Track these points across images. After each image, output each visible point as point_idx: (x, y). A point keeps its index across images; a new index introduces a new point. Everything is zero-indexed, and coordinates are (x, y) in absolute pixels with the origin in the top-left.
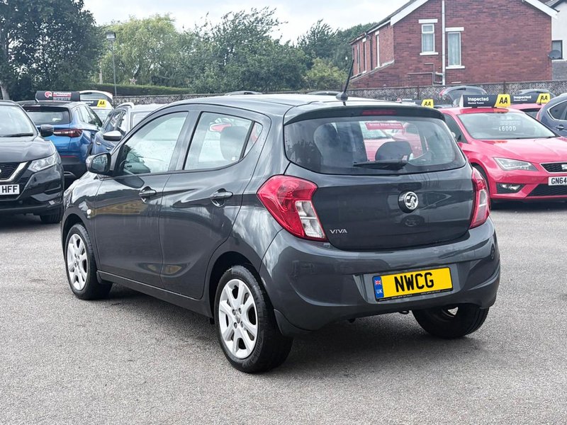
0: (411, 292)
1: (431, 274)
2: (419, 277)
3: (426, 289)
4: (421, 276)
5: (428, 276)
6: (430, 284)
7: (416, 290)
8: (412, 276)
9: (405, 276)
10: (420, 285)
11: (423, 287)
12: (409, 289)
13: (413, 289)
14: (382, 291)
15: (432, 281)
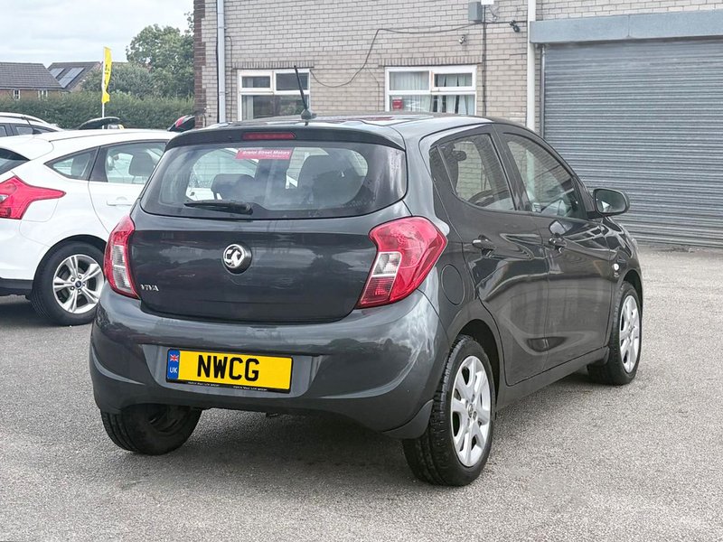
0: (219, 380)
1: (257, 362)
2: (236, 363)
3: (243, 382)
4: (241, 361)
5: (252, 365)
6: (251, 375)
7: (227, 380)
8: (226, 358)
9: (215, 358)
10: (235, 374)
11: (239, 377)
12: (216, 376)
13: (222, 377)
14: (178, 370)
15: (256, 373)
